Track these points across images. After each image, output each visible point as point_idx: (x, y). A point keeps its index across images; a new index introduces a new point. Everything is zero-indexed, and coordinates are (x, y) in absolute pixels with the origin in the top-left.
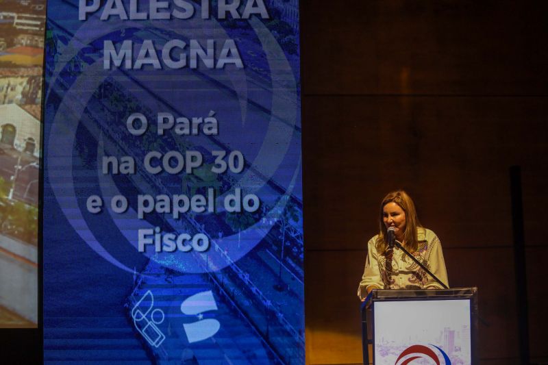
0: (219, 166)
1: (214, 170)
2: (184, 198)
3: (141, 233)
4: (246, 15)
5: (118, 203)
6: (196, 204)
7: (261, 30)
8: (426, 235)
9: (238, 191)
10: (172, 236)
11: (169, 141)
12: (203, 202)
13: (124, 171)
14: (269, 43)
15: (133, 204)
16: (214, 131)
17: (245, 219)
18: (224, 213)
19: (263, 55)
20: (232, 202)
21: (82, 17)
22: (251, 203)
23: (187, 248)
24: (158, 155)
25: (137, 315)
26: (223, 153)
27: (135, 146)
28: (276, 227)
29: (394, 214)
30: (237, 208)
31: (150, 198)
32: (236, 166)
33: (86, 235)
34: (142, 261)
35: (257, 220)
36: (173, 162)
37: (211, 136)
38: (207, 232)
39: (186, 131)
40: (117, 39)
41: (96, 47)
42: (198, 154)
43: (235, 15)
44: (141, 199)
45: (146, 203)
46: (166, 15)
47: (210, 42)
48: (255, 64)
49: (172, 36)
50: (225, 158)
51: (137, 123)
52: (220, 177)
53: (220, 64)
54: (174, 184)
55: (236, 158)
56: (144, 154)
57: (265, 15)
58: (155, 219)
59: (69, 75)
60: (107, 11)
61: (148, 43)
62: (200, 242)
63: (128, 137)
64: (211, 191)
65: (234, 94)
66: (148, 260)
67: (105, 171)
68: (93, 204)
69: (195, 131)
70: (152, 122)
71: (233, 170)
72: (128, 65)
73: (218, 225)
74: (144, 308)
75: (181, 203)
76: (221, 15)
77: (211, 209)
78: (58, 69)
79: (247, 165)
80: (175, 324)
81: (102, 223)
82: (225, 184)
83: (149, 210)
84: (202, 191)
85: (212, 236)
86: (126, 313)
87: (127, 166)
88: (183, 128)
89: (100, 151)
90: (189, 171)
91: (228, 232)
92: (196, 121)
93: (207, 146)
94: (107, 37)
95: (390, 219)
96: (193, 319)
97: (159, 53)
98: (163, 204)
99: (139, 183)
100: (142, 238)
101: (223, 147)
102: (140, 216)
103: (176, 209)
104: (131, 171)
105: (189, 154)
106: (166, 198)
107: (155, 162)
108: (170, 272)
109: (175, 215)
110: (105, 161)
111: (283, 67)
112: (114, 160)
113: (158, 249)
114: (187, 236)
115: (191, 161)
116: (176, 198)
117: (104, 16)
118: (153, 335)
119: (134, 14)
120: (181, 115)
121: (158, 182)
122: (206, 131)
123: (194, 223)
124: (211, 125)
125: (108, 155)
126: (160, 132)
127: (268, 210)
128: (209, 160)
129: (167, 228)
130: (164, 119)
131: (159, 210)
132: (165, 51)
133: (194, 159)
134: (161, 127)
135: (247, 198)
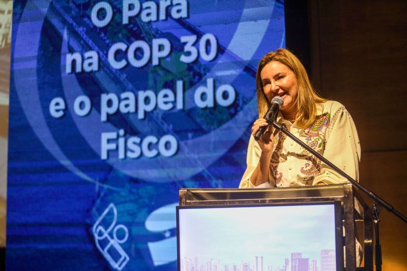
0: (189, 54)
1: (184, 59)
2: (150, 93)
3: (105, 136)
5: (82, 105)
6: (163, 101)
9: (210, 82)
10: (137, 140)
11: (135, 30)
12: (171, 98)
13: (87, 69)
15: (96, 105)
16: (184, 14)
17: (218, 115)
18: (195, 109)
20: (203, 96)
22: (225, 95)
23: (154, 153)
24: (122, 46)
26: (193, 38)
27: (99, 39)
30: (209, 103)
31: (113, 97)
32: (208, 52)
34: (106, 170)
35: (232, 116)
36: (139, 53)
37: (180, 21)
38: (177, 133)
39: (153, 17)
42: (166, 43)
44: (104, 98)
45: (110, 103)
50: (196, 44)
51: (101, 14)
52: (190, 66)
54: (139, 79)
55: (208, 43)
56: (108, 47)
58: (119, 121)
62: (167, 145)
63: (94, 31)
64: (179, 84)
66: (110, 169)
67: (68, 69)
68: (56, 107)
69: (163, 16)
70: (117, 11)
71: (206, 58)
74: (106, 224)
75: (147, 101)
77: (180, 106)
79: (221, 50)
81: (64, 127)
82: (195, 74)
83: (112, 110)
84: (171, 85)
85: (180, 134)
87: (90, 61)
88: (149, 14)
89: (64, 48)
90: (155, 62)
91: (199, 131)
92: (164, 4)
93: (174, 31)
96: (158, 237)
98: (128, 103)
99: (102, 78)
100: (105, 143)
101: (193, 31)
102: (104, 118)
103: (142, 107)
104: (95, 67)
105: (156, 42)
106: (130, 95)
107: (120, 55)
108: (134, 181)
109: (141, 115)
110: (69, 58)
113: (121, 155)
114: (152, 139)
115: (158, 50)
116: (142, 95)
118: (115, 255)
121: (123, 78)
122: (175, 15)
124: (181, 6)
125: (71, 51)
126: (125, 21)
127: (245, 103)
128: (178, 48)
129: (131, 131)
130: (130, 6)
131: (124, 110)
133: (161, 48)
134: (126, 15)
135: (221, 89)
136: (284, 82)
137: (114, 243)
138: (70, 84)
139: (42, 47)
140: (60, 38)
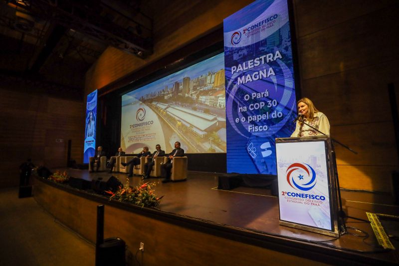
0: (270, 105)
1: (268, 106)
2: (260, 116)
3: (249, 126)
4: (275, 59)
5: (243, 119)
6: (264, 117)
7: (280, 62)
8: (319, 114)
9: (275, 112)
10: (257, 127)
11: (256, 101)
12: (266, 116)
13: (244, 111)
14: (283, 65)
15: (247, 119)
16: (268, 95)
17: (278, 120)
18: (272, 119)
19: (281, 70)
20: (274, 115)
21: (232, 73)
22: (280, 115)
23: (262, 130)
24: (253, 105)
25: (249, 149)
26: (271, 101)
27: (247, 104)
28: (288, 121)
29: (302, 106)
30: (276, 117)
31: (251, 117)
32: (275, 104)
33: (235, 127)
34: (250, 134)
35: (282, 120)
36: (257, 106)
37: (267, 97)
38: (267, 125)
39: (260, 97)
40: (241, 76)
41: (236, 80)
42: (263, 103)
43: (272, 60)
44: (249, 117)
45: (250, 119)
46: (253, 66)
47: (265, 70)
48: (279, 73)
49: (255, 72)
50: (271, 103)
51: (247, 97)
52: (270, 108)
53: (268, 76)
54: (257, 112)
55: (274, 102)
56: (249, 105)
57: (281, 57)
58: (253, 123)
59: (230, 88)
60: (238, 70)
61: (249, 76)
62: (265, 128)
63: (245, 102)
64: (268, 113)
65: (273, 83)
67: (240, 111)
68: (237, 120)
69: (262, 96)
70: (251, 96)
71: (274, 106)
72: (244, 83)
73: (270, 122)
75: (259, 117)
76: (268, 61)
77: (268, 118)
78: (228, 87)
79: (278, 103)
80: (259, 152)
81: (239, 125)
82: (272, 110)
83: (251, 120)
84: (266, 113)
85: (269, 125)
86: (246, 149)
87: (245, 109)
88: (259, 96)
89: (238, 106)
90: (261, 108)
91: (273, 124)
92: (262, 93)
93: (266, 100)
94: (238, 77)
95: (301, 109)
96: (264, 150)
97: (251, 77)
98: (255, 118)
99: (248, 113)
100: (249, 128)
101: (270, 99)
102: (249, 122)
103: (258, 119)
104: (246, 110)
105: (261, 103)
106: (255, 116)
107: (252, 107)
108: (257, 137)
109: (258, 121)
110: (240, 109)
111: (288, 72)
112: (242, 108)
113: (254, 131)
114: (261, 126)
115: (262, 105)
116: (258, 116)
117: (238, 71)
118: (253, 155)
119: (245, 69)
120: (258, 93)
121: (253, 112)
122: (265, 96)
123: (262, 123)
124: (267, 94)
125: (240, 107)
126: (253, 99)
127: (285, 116)
128: (267, 104)
129: (256, 125)
130: (254, 95)
131: (254, 120)
132: (253, 76)
133: (262, 104)
134: (253, 97)
135: (279, 113)
136: (304, 108)
137: (253, 151)
138: (240, 114)
139: (233, 106)
140: (237, 104)
